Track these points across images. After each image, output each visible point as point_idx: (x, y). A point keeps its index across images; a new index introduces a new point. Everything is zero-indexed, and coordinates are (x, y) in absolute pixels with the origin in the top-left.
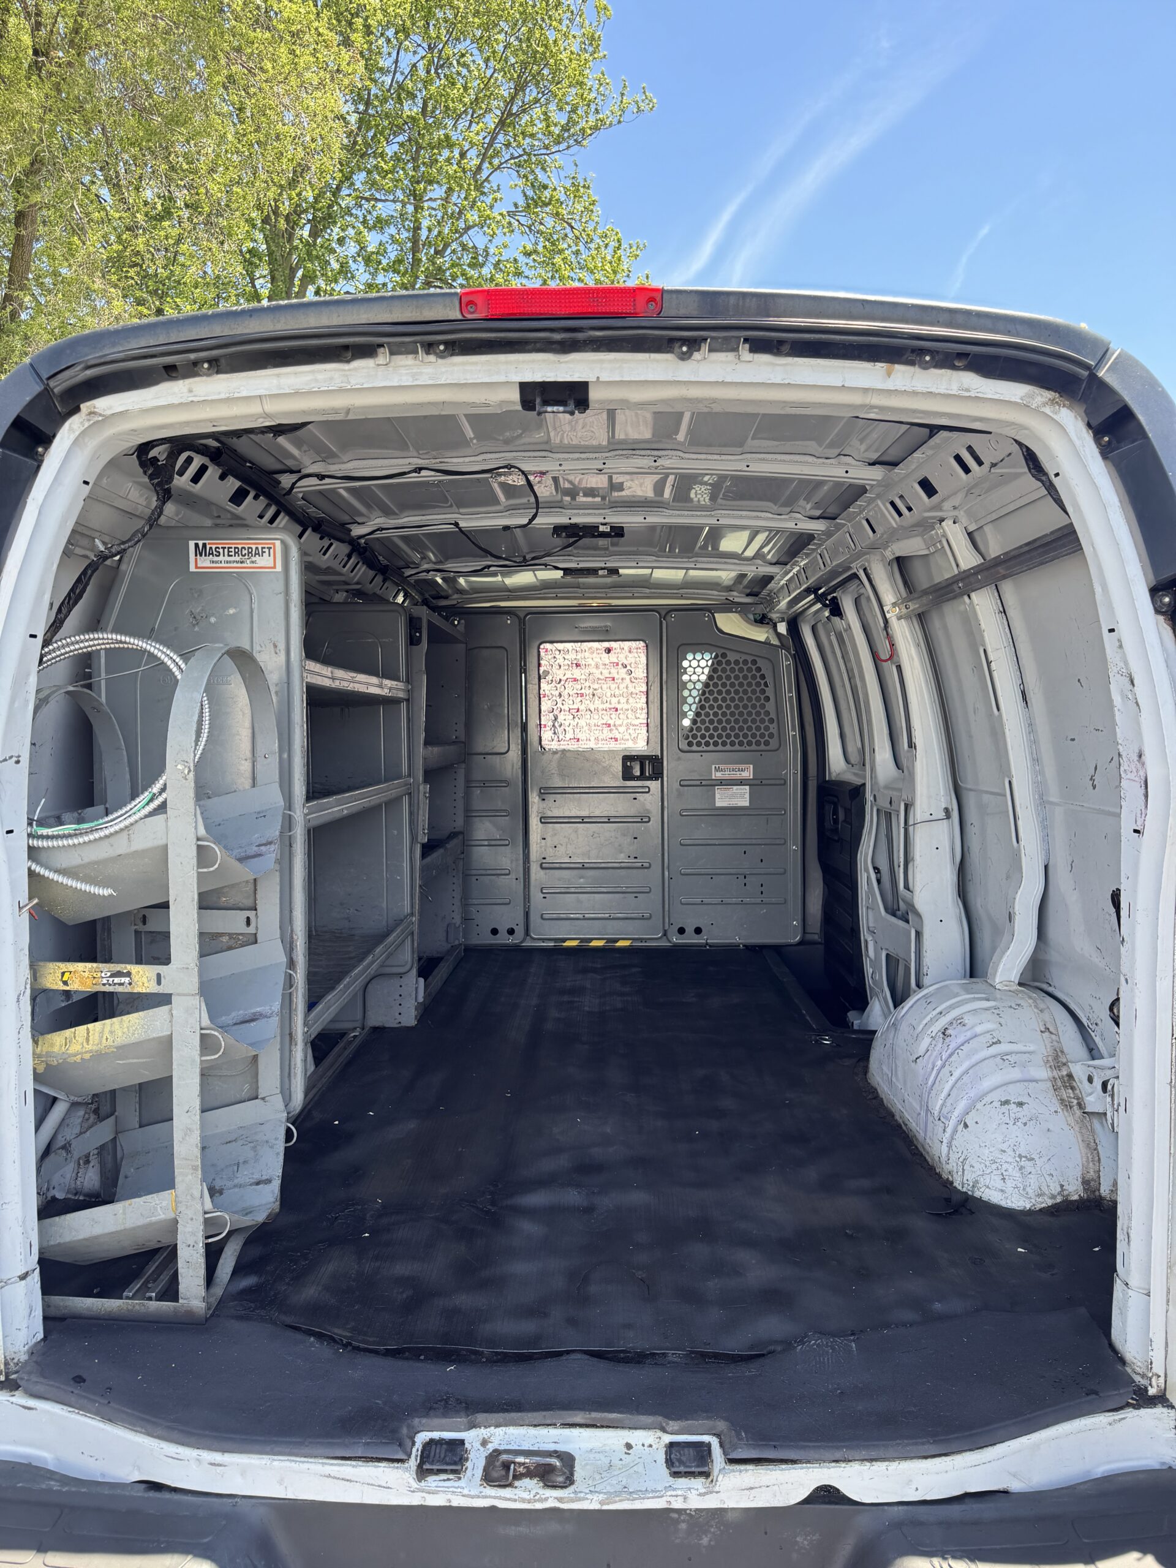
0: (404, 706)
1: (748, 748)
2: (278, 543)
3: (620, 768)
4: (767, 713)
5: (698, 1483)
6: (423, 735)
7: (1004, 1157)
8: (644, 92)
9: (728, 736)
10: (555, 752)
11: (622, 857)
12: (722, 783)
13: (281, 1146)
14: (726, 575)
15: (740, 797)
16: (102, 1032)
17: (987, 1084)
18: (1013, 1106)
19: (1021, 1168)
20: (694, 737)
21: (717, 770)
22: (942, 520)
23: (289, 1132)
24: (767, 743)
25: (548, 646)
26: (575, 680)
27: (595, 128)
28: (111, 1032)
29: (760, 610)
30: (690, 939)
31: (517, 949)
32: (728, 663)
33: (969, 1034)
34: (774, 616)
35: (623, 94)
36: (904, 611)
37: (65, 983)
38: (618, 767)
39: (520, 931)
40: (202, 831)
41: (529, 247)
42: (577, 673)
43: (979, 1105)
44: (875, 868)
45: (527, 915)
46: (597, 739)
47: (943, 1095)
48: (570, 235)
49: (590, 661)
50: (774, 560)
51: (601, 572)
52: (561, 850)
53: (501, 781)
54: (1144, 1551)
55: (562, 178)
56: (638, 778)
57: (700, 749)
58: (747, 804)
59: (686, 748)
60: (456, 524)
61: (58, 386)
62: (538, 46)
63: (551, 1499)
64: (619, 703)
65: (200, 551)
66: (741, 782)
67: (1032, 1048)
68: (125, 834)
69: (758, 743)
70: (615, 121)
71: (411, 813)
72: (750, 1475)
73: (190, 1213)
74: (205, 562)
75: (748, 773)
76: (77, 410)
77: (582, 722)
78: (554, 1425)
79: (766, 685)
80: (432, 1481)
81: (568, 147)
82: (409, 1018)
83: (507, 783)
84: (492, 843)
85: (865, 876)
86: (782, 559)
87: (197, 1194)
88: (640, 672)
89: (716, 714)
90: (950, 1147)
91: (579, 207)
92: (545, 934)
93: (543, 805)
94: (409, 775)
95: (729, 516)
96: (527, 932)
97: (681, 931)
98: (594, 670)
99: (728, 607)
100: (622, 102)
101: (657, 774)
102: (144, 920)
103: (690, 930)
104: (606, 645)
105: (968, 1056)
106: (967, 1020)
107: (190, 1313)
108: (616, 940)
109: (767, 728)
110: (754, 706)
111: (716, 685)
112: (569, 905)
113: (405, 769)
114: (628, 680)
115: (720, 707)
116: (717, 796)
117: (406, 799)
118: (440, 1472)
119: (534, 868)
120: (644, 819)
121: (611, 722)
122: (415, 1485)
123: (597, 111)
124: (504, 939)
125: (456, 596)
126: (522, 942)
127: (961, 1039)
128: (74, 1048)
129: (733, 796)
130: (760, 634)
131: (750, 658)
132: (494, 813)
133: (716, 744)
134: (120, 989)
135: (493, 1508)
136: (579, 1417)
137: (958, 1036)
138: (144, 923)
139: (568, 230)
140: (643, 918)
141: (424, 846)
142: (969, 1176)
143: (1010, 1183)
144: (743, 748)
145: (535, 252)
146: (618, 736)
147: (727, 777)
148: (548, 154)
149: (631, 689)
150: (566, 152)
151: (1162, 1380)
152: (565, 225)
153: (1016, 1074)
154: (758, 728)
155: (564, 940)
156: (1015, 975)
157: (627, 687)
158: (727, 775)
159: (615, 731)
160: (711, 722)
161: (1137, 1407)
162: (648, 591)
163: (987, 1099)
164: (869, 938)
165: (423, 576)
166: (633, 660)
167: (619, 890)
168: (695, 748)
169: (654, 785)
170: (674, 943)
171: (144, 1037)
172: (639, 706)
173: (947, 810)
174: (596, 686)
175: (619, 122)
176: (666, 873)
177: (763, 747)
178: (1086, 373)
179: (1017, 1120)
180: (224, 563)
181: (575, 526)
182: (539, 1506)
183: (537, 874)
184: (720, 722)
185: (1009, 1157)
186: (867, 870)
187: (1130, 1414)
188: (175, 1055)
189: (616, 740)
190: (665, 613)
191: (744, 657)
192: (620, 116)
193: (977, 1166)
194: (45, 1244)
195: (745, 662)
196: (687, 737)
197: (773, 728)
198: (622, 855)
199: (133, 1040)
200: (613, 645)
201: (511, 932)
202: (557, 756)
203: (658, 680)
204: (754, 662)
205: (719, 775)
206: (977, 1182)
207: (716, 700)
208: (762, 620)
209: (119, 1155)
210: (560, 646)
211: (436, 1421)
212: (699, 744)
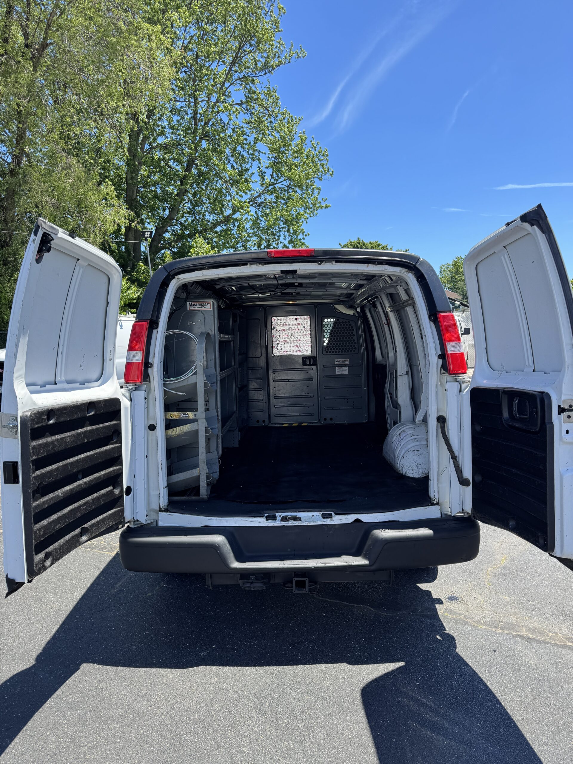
0: (232, 343)
1: (347, 353)
2: (211, 302)
3: (302, 361)
4: (354, 340)
5: (329, 519)
6: (238, 352)
7: (413, 464)
8: (301, 48)
9: (340, 349)
10: (278, 356)
11: (303, 394)
12: (339, 366)
13: (218, 464)
14: (338, 292)
15: (345, 371)
16: (180, 429)
17: (409, 446)
18: (416, 451)
19: (417, 467)
20: (328, 349)
21: (337, 361)
22: (397, 286)
23: (219, 461)
24: (354, 351)
25: (275, 318)
26: (285, 330)
27: (278, 65)
28: (183, 429)
29: (351, 303)
30: (329, 422)
31: (266, 427)
32: (340, 323)
33: (406, 434)
34: (355, 305)
35: (290, 49)
36: (392, 309)
37: (172, 417)
38: (301, 361)
39: (267, 421)
40: (205, 379)
41: (248, 119)
42: (285, 327)
43: (407, 452)
44: (390, 393)
45: (269, 415)
46: (293, 351)
47: (398, 451)
48: (267, 113)
49: (290, 323)
50: (353, 289)
51: (294, 294)
52: (281, 391)
53: (259, 367)
54: (426, 527)
55: (263, 88)
56: (309, 365)
57: (330, 354)
58: (348, 373)
59: (326, 354)
60: (249, 284)
61: (172, 273)
62: (250, 27)
63: (296, 523)
64: (301, 337)
65: (190, 305)
66: (345, 365)
67: (423, 437)
68: (186, 380)
69: (351, 351)
70: (287, 61)
71: (235, 378)
72: (340, 517)
73: (203, 473)
74: (192, 308)
75: (347, 362)
76: (174, 278)
77: (288, 345)
78: (296, 512)
79: (353, 330)
80: (270, 521)
81: (265, 74)
82: (236, 445)
83: (261, 368)
84: (255, 390)
85: (387, 396)
86: (356, 288)
87: (205, 469)
88: (308, 327)
89: (335, 341)
90: (399, 464)
91: (271, 100)
92: (277, 421)
93: (274, 375)
94: (235, 365)
95: (336, 280)
96: (270, 422)
97: (325, 419)
98: (292, 326)
99: (339, 302)
100: (290, 53)
101: (315, 363)
102: (178, 405)
103: (328, 419)
104: (296, 317)
105: (405, 440)
106: (406, 431)
107: (203, 499)
108: (302, 423)
109: (354, 346)
110: (349, 338)
111: (335, 331)
112: (284, 411)
113: (233, 364)
114: (304, 330)
115: (337, 339)
116: (337, 371)
117: (233, 374)
118: (271, 519)
119: (272, 398)
120: (311, 379)
121: (298, 345)
122: (266, 521)
123: (279, 57)
124: (261, 424)
125: (240, 300)
126: (268, 425)
127: (404, 436)
128: (174, 433)
129: (342, 370)
130: (351, 312)
131: (347, 321)
132: (256, 379)
133: (336, 352)
134: (185, 418)
135: (284, 526)
136: (302, 510)
137: (403, 435)
138: (178, 406)
139: (266, 111)
140: (311, 415)
141: (239, 388)
142: (404, 471)
143: (414, 471)
144: (345, 353)
145: (252, 122)
146: (301, 350)
147: (340, 364)
148: (256, 77)
149: (305, 333)
150: (264, 76)
151: (437, 500)
152: (265, 109)
153: (418, 443)
154: (351, 346)
155: (283, 424)
156: (421, 419)
157: (304, 332)
158: (340, 363)
159: (299, 348)
160: (334, 344)
161: (432, 505)
162: (310, 297)
163: (409, 450)
164: (388, 417)
165: (232, 296)
166: (305, 322)
167: (302, 405)
168: (328, 353)
169: (314, 367)
170: (323, 424)
171: (191, 430)
172: (308, 339)
173: (407, 372)
174: (292, 332)
175: (289, 62)
176: (319, 399)
177: (352, 352)
178: (413, 266)
179: (417, 455)
180: (197, 308)
181: (286, 283)
182: (294, 525)
183: (273, 401)
184: (337, 344)
185: (415, 464)
186: (387, 394)
187: (429, 507)
188: (199, 434)
189: (300, 351)
190: (316, 305)
191: (345, 320)
192: (290, 59)
193: (406, 468)
194: (169, 482)
195: (346, 322)
196: (326, 350)
197: (356, 346)
198: (303, 393)
199: (188, 431)
200: (298, 317)
201: (264, 421)
202: (279, 358)
203: (314, 329)
204: (349, 322)
205: (337, 363)
206: (406, 472)
207: (335, 336)
208: (351, 307)
209: (172, 470)
210: (279, 318)
211: (269, 511)
212: (330, 352)
